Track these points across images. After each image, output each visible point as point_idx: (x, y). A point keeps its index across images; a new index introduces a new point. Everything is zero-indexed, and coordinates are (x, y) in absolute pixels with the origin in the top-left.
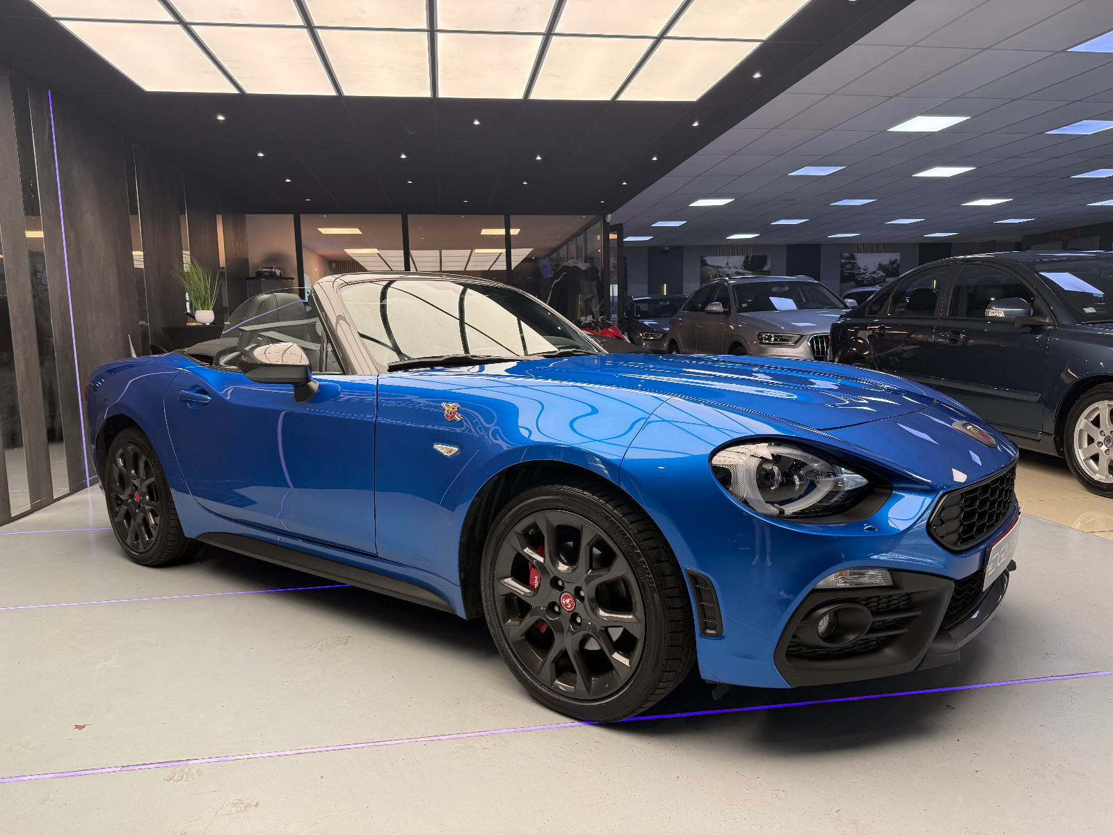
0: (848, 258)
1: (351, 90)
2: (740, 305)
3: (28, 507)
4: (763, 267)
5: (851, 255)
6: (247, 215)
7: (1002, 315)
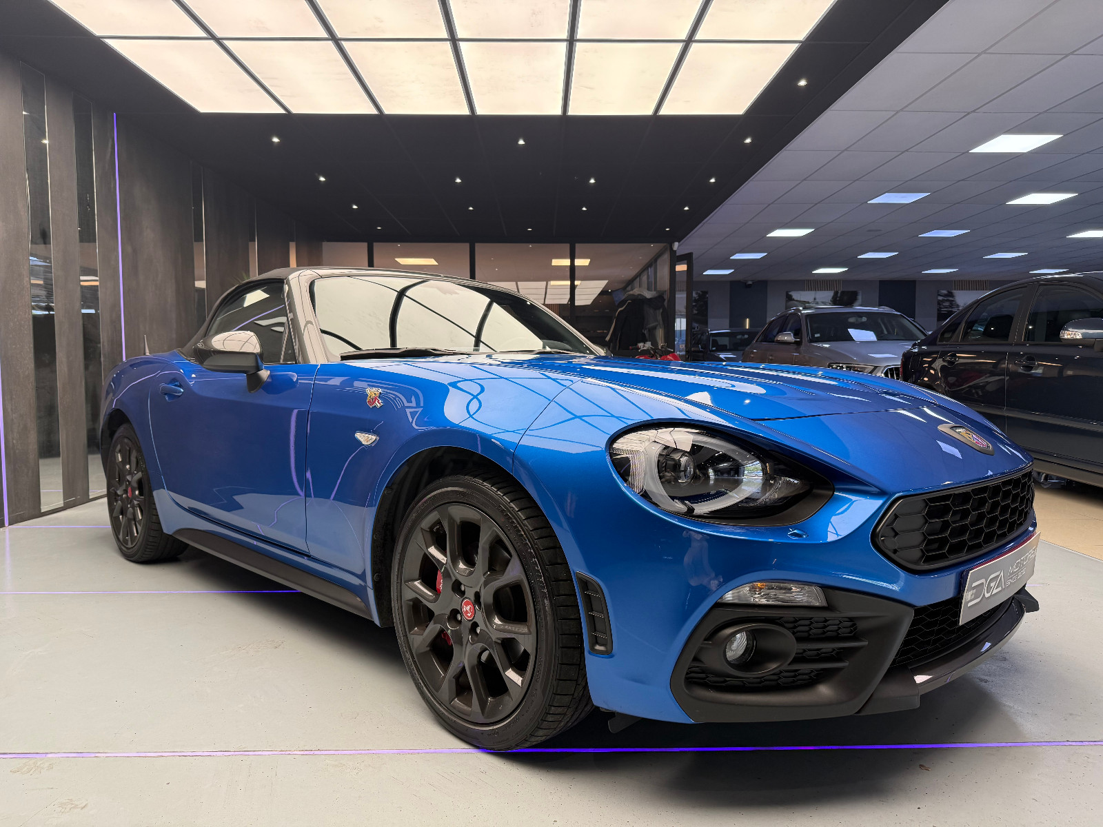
0: (945, 295)
1: (392, 108)
2: (813, 335)
3: (61, 503)
4: (853, 303)
5: (948, 292)
6: (324, 244)
7: (1079, 336)
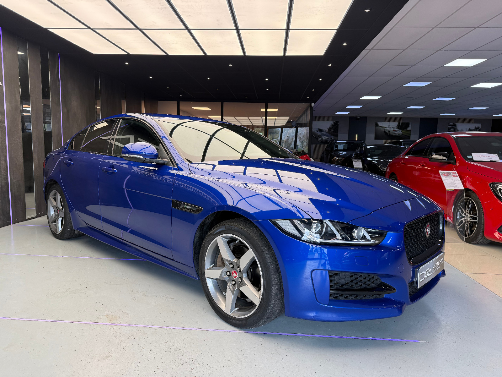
0: (452, 125)
1: (171, 53)
3: (35, 215)
4: (407, 128)
6: (158, 101)
